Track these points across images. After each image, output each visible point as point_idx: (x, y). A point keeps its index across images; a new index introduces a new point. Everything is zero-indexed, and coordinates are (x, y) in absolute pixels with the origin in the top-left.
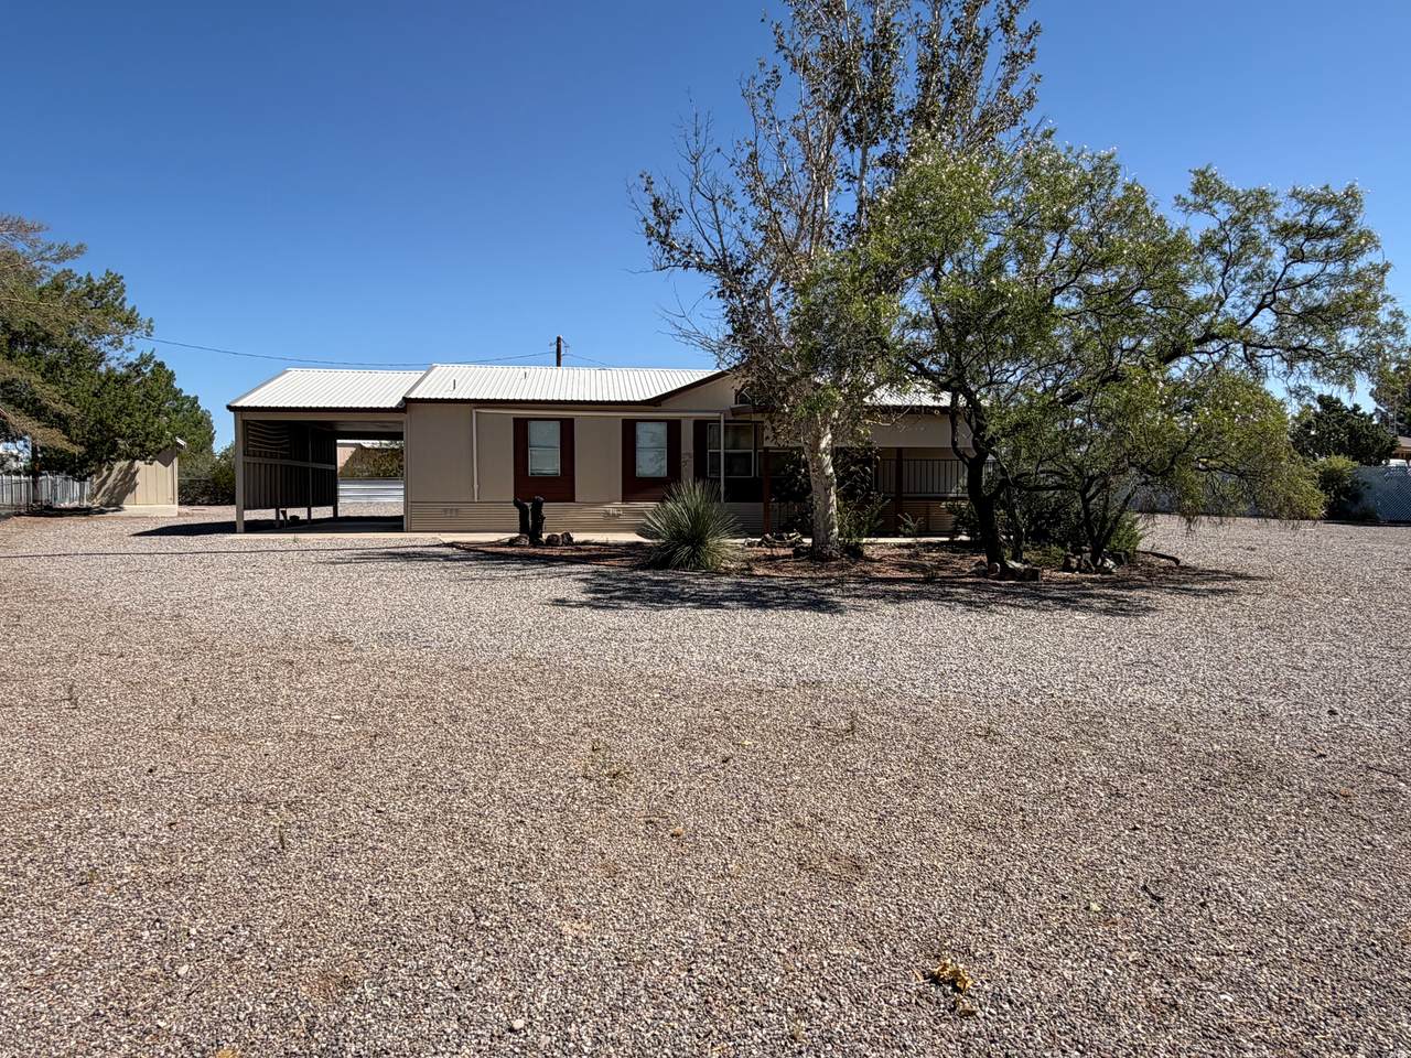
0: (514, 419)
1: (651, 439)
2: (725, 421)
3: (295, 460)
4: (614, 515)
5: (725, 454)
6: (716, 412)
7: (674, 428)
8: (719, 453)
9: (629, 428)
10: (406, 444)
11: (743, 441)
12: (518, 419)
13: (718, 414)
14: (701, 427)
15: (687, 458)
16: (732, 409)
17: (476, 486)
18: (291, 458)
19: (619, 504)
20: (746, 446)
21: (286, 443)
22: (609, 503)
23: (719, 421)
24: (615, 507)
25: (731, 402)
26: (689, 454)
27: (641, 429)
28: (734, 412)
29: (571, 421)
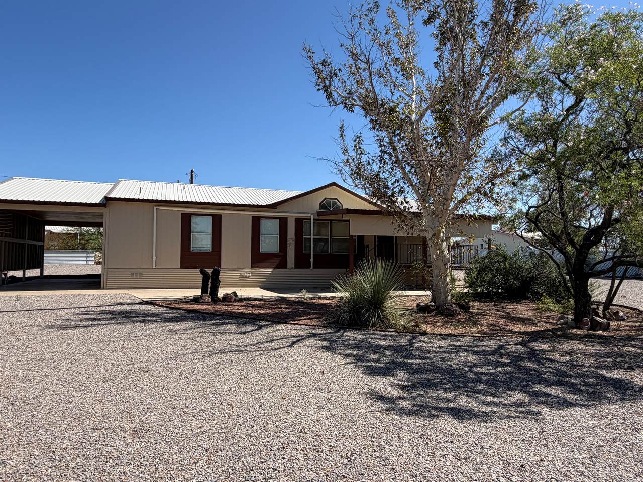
0: (182, 214)
1: (270, 228)
2: (314, 220)
3: (16, 238)
4: (246, 276)
5: (313, 239)
6: (309, 214)
7: (283, 222)
8: (310, 239)
9: (256, 222)
10: (105, 230)
11: (323, 232)
12: (183, 214)
13: (310, 215)
14: (299, 222)
15: (291, 241)
16: (318, 212)
17: (154, 257)
18: (13, 237)
19: (249, 270)
20: (325, 234)
21: (10, 226)
22: (242, 269)
23: (310, 220)
24: (247, 271)
25: (317, 208)
26: (292, 239)
27: (263, 222)
28: (319, 214)
29: (220, 216)
